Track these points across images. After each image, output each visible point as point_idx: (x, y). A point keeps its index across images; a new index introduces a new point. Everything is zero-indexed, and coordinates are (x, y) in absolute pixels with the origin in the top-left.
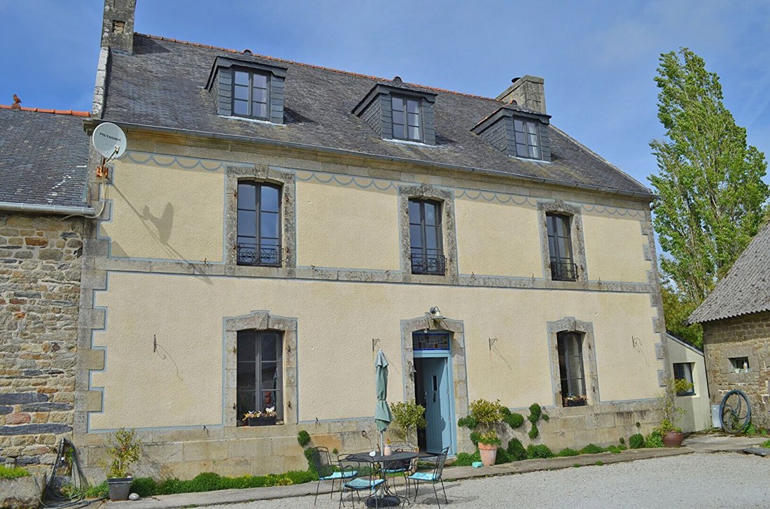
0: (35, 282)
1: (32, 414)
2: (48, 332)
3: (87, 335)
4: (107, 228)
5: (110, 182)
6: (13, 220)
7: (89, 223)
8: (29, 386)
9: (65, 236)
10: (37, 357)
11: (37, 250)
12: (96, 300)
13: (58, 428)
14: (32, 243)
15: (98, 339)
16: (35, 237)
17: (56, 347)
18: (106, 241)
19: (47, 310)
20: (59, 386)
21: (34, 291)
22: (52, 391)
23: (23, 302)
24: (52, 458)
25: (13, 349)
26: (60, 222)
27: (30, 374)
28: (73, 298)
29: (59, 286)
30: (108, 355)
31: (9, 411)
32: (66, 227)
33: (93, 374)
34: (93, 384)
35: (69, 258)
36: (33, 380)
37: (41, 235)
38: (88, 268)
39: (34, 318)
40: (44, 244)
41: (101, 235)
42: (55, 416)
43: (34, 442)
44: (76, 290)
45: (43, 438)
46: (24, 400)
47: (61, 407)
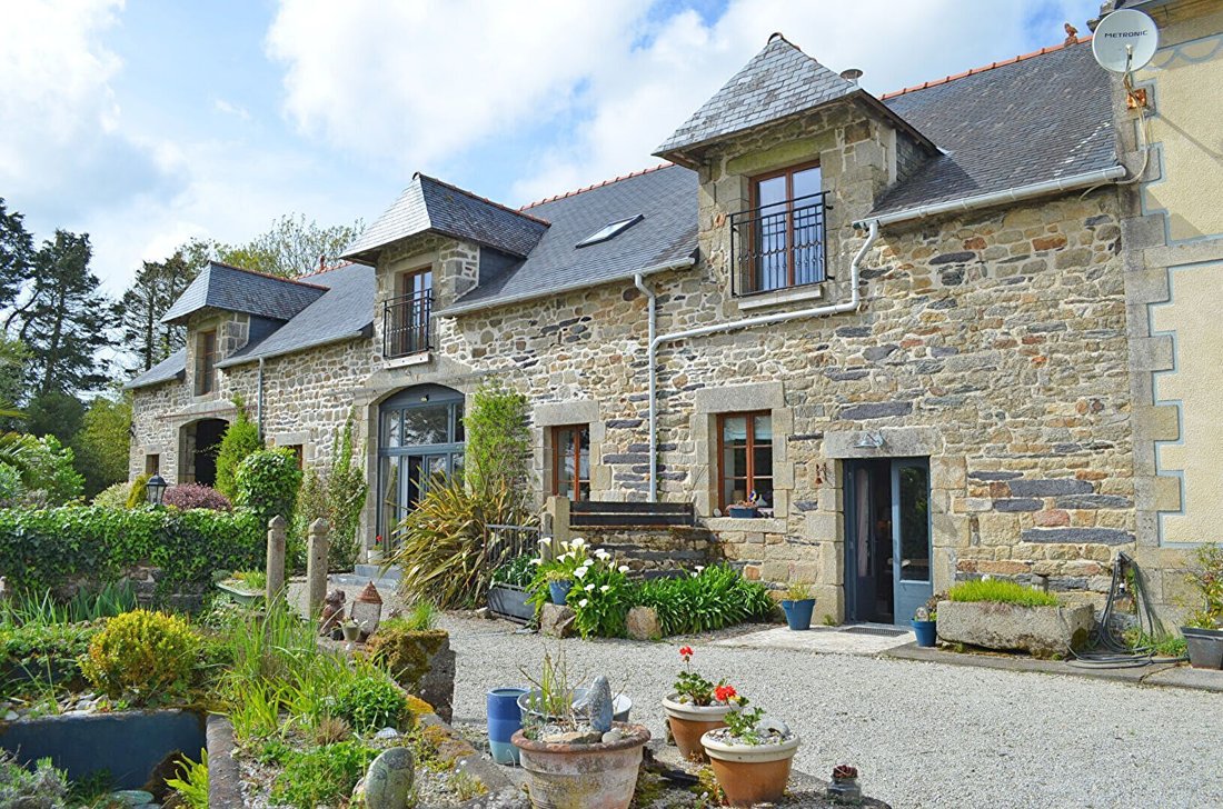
0: (1056, 306)
1: (1070, 512)
2: (1083, 383)
3: (1145, 383)
4: (1158, 194)
5: (1152, 112)
6: (1012, 217)
7: (1124, 192)
8: (1062, 469)
9: (1091, 224)
10: (1070, 423)
11: (1053, 256)
12: (1154, 321)
13: (1114, 537)
14: (1043, 246)
15: (1164, 387)
16: (1047, 235)
17: (1098, 406)
18: (1161, 216)
19: (1078, 348)
20: (1108, 469)
21: (1055, 321)
22: (1098, 477)
23: (1041, 340)
24: (1105, 583)
25: (1036, 413)
26: (1077, 203)
27: (1064, 450)
28: (1114, 323)
29: (1091, 307)
30: (1185, 416)
31: (1037, 506)
32: (1090, 208)
33: (1161, 447)
34: (1163, 466)
35: (1103, 258)
36: (1068, 459)
37: (1053, 230)
38: (1134, 269)
39: (1059, 363)
40: (1060, 244)
41: (1148, 207)
42: (1106, 517)
43: (1077, 556)
44: (1119, 309)
45: (1090, 551)
46: (1058, 489)
47: (1114, 503)
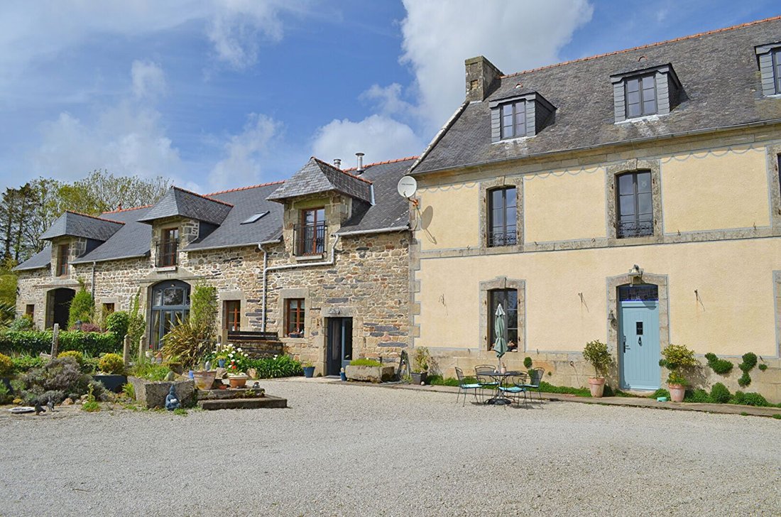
0: (390, 268)
1: (391, 337)
2: (396, 295)
3: (412, 296)
4: (417, 235)
5: (419, 208)
6: (380, 237)
7: (411, 234)
8: (389, 322)
9: (401, 242)
10: (392, 308)
11: (390, 251)
12: (416, 276)
13: (402, 345)
14: (388, 248)
15: (417, 297)
16: (389, 244)
17: (400, 302)
18: (419, 242)
19: (395, 283)
20: (402, 323)
21: (390, 273)
22: (399, 325)
23: (386, 279)
24: (399, 360)
25: (383, 304)
26: (398, 235)
27: (391, 316)
28: (406, 275)
29: (400, 270)
30: (422, 307)
31: (382, 335)
32: (401, 237)
33: (415, 316)
34: (416, 322)
35: (404, 254)
36: (391, 319)
37: (391, 243)
38: (411, 258)
39: (390, 287)
40: (393, 247)
41: (415, 239)
42: (401, 339)
43: (392, 351)
44: (407, 272)
45: (396, 349)
46: (388, 330)
47: (402, 334)
